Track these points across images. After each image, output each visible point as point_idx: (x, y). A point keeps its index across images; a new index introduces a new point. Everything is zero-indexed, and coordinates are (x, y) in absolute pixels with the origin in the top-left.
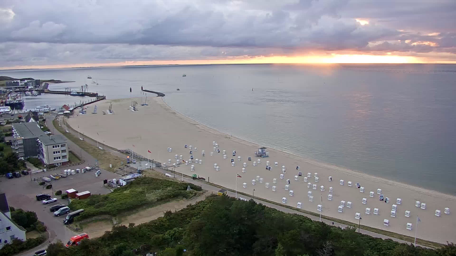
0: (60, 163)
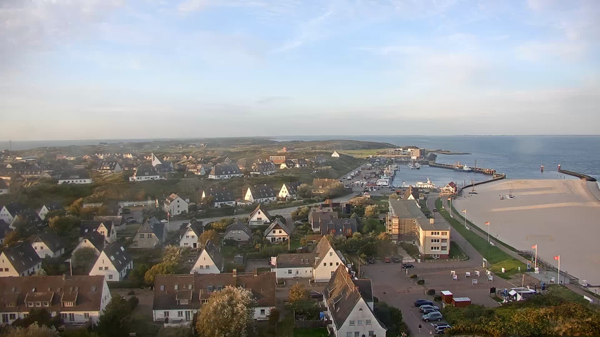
0: (438, 255)
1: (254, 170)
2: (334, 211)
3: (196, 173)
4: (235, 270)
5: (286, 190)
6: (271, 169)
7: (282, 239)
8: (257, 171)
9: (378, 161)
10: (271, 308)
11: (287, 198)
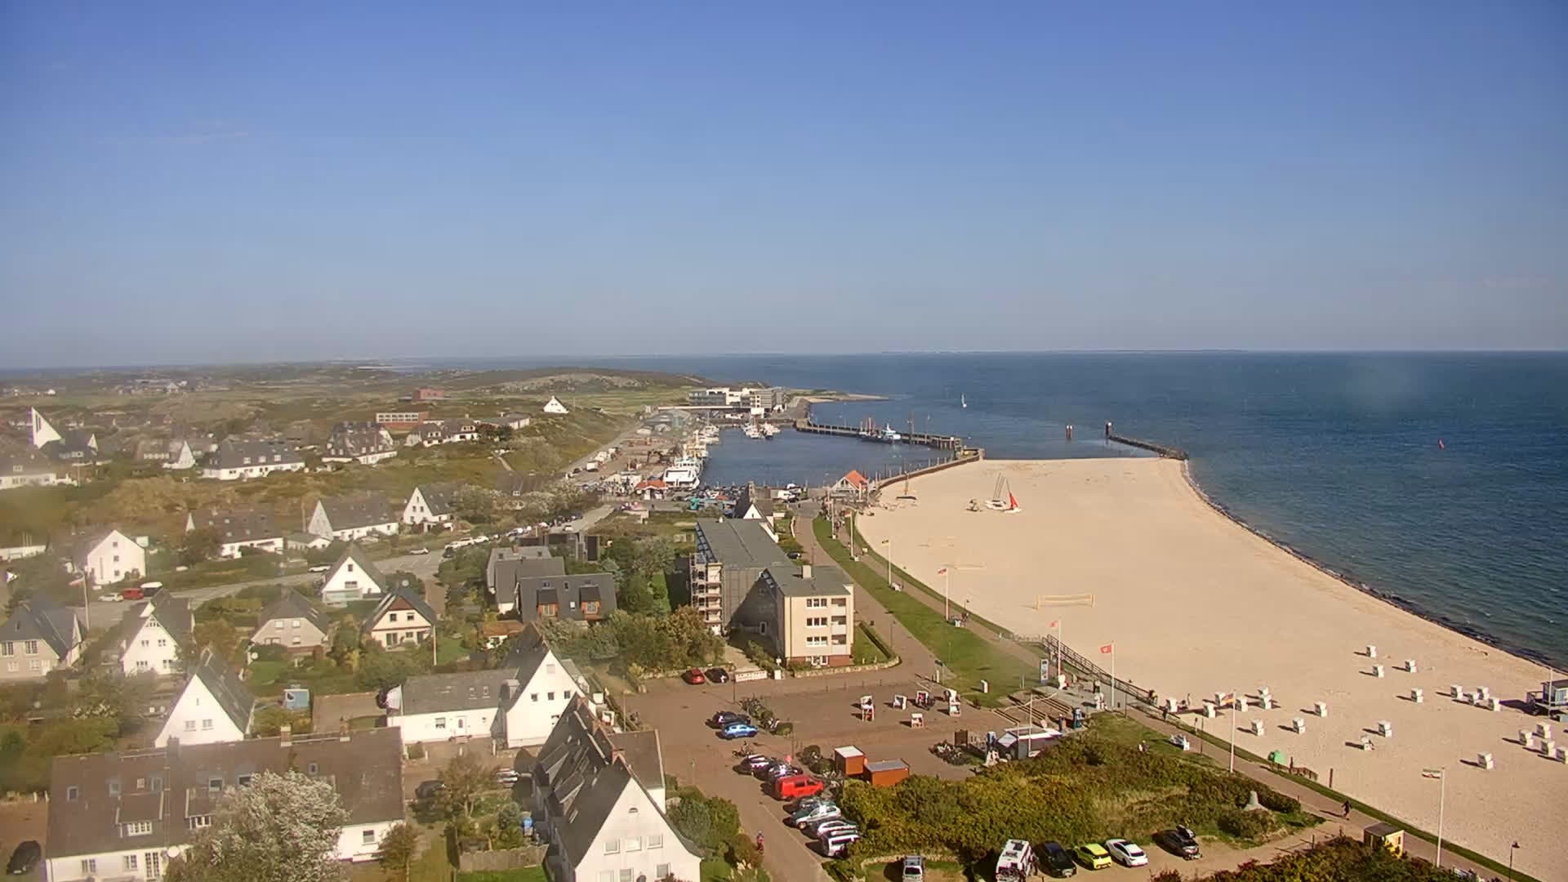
1: (333, 452)
2: (553, 556)
3: (166, 465)
4: (286, 729)
5: (423, 503)
6: (380, 448)
7: (415, 635)
8: (341, 453)
9: (668, 420)
10: (393, 824)
11: (426, 525)
